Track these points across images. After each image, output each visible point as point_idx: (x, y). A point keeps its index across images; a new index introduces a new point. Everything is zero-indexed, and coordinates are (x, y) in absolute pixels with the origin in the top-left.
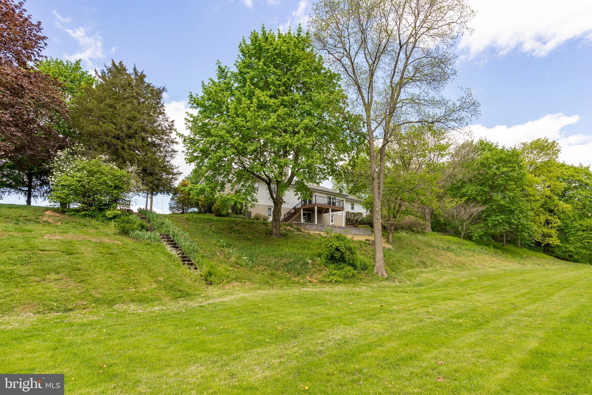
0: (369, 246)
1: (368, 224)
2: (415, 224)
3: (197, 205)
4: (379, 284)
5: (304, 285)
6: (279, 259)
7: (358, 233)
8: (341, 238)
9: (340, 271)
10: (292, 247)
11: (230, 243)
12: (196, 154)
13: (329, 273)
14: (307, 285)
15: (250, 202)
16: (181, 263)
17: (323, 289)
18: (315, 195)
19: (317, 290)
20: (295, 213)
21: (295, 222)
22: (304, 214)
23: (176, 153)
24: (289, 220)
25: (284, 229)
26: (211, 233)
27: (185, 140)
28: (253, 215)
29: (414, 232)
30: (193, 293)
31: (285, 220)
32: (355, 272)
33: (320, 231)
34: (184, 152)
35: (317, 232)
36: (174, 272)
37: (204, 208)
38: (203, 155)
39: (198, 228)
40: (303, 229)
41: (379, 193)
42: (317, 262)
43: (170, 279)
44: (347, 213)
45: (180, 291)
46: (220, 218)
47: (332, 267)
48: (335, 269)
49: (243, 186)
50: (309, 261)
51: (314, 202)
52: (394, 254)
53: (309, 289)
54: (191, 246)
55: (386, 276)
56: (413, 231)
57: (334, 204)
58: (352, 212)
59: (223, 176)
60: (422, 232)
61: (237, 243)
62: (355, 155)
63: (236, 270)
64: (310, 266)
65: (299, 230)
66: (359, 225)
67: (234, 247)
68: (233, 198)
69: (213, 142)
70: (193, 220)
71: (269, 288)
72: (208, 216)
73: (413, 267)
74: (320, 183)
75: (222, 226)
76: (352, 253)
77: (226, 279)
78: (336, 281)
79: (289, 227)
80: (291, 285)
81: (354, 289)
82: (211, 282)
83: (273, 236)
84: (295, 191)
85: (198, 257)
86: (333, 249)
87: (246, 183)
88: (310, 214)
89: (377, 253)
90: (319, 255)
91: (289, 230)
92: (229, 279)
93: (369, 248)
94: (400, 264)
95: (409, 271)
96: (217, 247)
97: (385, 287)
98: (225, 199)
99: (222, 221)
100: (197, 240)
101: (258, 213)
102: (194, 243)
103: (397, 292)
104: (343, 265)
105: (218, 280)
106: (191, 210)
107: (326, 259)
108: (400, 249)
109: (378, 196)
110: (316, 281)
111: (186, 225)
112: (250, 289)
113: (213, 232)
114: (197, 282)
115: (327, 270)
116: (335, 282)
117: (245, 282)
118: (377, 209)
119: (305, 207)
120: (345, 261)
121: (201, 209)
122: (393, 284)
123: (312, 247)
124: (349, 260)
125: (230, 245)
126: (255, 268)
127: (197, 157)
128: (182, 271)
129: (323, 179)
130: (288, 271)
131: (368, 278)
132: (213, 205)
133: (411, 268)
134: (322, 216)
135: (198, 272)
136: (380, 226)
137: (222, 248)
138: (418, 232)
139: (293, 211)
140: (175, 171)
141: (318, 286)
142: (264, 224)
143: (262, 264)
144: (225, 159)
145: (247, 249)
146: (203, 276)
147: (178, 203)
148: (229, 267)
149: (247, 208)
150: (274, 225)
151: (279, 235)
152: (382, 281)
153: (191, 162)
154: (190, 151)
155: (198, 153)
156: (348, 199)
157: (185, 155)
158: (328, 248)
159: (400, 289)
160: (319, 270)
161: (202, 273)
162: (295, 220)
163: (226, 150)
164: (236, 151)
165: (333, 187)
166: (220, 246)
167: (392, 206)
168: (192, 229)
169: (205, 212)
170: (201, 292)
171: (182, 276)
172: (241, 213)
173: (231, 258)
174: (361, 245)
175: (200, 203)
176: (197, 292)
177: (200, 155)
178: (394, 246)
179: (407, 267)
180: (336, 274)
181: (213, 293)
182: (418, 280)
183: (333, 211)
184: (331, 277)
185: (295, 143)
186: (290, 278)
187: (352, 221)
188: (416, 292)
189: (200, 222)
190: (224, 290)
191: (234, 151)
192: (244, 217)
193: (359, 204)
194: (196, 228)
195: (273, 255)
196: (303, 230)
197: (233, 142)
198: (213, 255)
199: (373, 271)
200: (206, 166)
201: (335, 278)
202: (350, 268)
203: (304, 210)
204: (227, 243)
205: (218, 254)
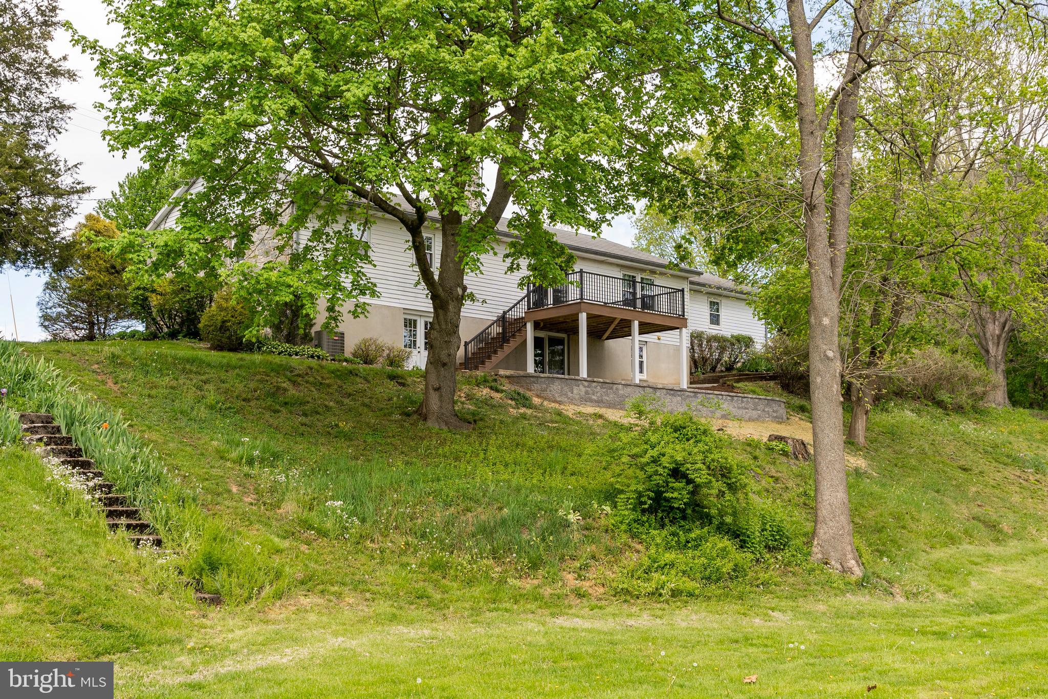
0: (784, 459)
1: (772, 378)
2: (948, 379)
3: (142, 309)
4: (836, 602)
5: (556, 605)
6: (460, 509)
7: (741, 412)
8: (689, 431)
9: (690, 553)
10: (506, 465)
11: (275, 447)
12: (144, 117)
13: (646, 562)
14: (570, 607)
15: (349, 295)
16: (104, 522)
17: (631, 622)
18: (581, 272)
19: (607, 625)
20: (504, 338)
21: (508, 373)
22: (538, 343)
23: (68, 114)
24: (483, 363)
25: (469, 397)
26: (203, 413)
27: (104, 64)
28: (350, 346)
29: (945, 408)
30: (157, 634)
31: (472, 362)
32: (745, 557)
33: (599, 403)
34: (102, 106)
35: (589, 410)
36: (79, 558)
37: (170, 318)
38: (173, 117)
39: (153, 392)
40: (538, 396)
41: (832, 262)
42: (603, 521)
43: (67, 582)
44: (696, 337)
45: (107, 627)
46: (231, 354)
47: (658, 540)
48: (668, 548)
49: (317, 235)
50: (573, 517)
51: (573, 294)
52: (876, 489)
53: (578, 623)
54: (134, 458)
55: (858, 572)
56: (940, 404)
57: (648, 303)
58: (714, 333)
59: (243, 197)
60: (975, 409)
61: (300, 448)
62: (736, 117)
63: (304, 548)
64: (576, 537)
65: (523, 401)
66: (738, 381)
67: (293, 461)
68: (288, 280)
69: (211, 70)
70: (137, 363)
71: (429, 617)
72: (184, 348)
73: (952, 540)
74: (604, 226)
75: (240, 387)
76: (732, 488)
77: (271, 584)
78: (675, 593)
79: (486, 391)
80: (508, 605)
81: (745, 621)
82: (217, 592)
83: (429, 424)
84: (507, 256)
85: (164, 501)
86: (661, 470)
87: (327, 224)
88: (560, 342)
89: (825, 486)
90: (610, 495)
91: (486, 402)
92: (283, 583)
93: (786, 469)
94: (904, 527)
95: (941, 554)
96: (229, 464)
97: (861, 613)
98: (258, 282)
99: (240, 367)
100: (154, 436)
101: (368, 336)
102: (146, 450)
103: (909, 632)
104: (698, 532)
105: (241, 586)
106: (118, 328)
107: (634, 509)
108: (896, 470)
109: (829, 272)
110: (602, 590)
111: (110, 383)
112: (363, 621)
113: (211, 407)
114: (166, 595)
115: (638, 552)
116: (673, 596)
117: (339, 595)
118: (826, 321)
119: (542, 315)
120: (705, 518)
121: (156, 323)
122: (887, 605)
123: (579, 464)
124: (722, 514)
125: (276, 456)
126: (373, 541)
127: (150, 127)
128: (109, 552)
129: (615, 208)
130: (495, 555)
131: (792, 580)
132: (201, 307)
133: (946, 545)
134: (602, 347)
135: (168, 558)
136: (836, 388)
137: (246, 469)
138: (959, 409)
139: (496, 330)
140: (65, 181)
141: (609, 610)
142: (392, 377)
143: (396, 528)
144: (247, 135)
145: (340, 471)
146: (186, 573)
147: (73, 299)
148: (276, 540)
149: (335, 319)
150: (433, 380)
151: (453, 420)
152: (843, 593)
153: (126, 145)
154: (124, 104)
155: (154, 113)
156: (698, 284)
157: (107, 118)
158: (642, 469)
159: (917, 624)
160: (609, 551)
161: (181, 562)
162: (505, 364)
163: (260, 99)
164: (298, 103)
165: (638, 239)
166: (239, 461)
167: (868, 309)
168: (135, 398)
169: (173, 335)
170: (186, 631)
171: (109, 571)
172: (306, 339)
173: (283, 505)
174: (755, 458)
175: (154, 300)
176: (170, 633)
177: (161, 119)
178: (873, 459)
179: (934, 539)
180: (672, 565)
181: (230, 636)
182: (976, 588)
183: (646, 328)
184: (655, 576)
185: (520, 69)
186: (502, 581)
187: (713, 369)
188: (980, 635)
189: (160, 370)
190: (267, 622)
191: (293, 101)
192: (319, 351)
193: (743, 304)
194: (146, 392)
195: (437, 494)
196: (536, 401)
197: (289, 69)
198: (218, 493)
199: (809, 554)
200: (184, 163)
201: (673, 581)
202: (726, 542)
203: (537, 325)
204: (264, 451)
205: (234, 489)
